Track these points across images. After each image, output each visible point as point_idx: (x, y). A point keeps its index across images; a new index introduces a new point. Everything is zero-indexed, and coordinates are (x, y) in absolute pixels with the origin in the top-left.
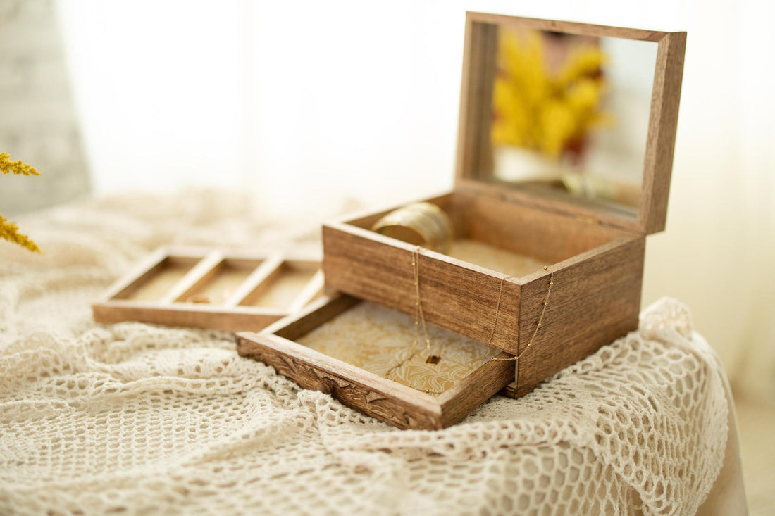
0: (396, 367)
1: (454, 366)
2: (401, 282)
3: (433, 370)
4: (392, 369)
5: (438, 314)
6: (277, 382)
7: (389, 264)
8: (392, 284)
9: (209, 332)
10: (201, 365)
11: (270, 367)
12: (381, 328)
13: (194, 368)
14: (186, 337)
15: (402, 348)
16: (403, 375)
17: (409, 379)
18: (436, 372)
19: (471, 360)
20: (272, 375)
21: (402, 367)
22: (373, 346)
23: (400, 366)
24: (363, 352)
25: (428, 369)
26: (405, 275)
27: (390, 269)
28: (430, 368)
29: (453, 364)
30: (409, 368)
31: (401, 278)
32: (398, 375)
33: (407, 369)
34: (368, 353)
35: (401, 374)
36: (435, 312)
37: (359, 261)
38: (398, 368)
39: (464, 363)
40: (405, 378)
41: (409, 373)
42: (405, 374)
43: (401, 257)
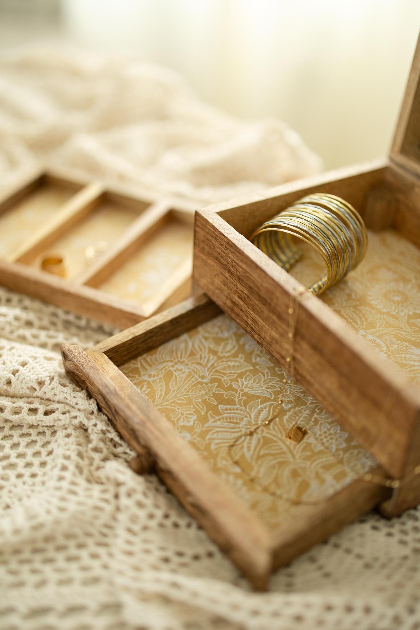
0: (246, 435)
1: (321, 452)
2: (274, 322)
3: (291, 452)
4: (240, 437)
5: (312, 381)
6: (95, 425)
7: (263, 294)
8: (265, 319)
9: (51, 309)
10: (13, 378)
11: (92, 401)
12: (248, 356)
13: (4, 380)
14: (17, 318)
15: (265, 400)
16: (251, 452)
17: (257, 461)
18: (293, 456)
19: (344, 445)
20: (92, 413)
21: (255, 436)
22: (230, 388)
23: (251, 434)
24: (214, 395)
25: (285, 449)
26: (280, 317)
27: (264, 302)
28: (288, 447)
29: (320, 448)
30: (262, 441)
31: (274, 318)
32: (245, 450)
33: (259, 440)
34: (221, 400)
35: (249, 448)
36: (308, 377)
37: (231, 273)
38: (248, 437)
39: (334, 450)
40: (252, 458)
41: (259, 451)
42: (255, 450)
43: (278, 294)
